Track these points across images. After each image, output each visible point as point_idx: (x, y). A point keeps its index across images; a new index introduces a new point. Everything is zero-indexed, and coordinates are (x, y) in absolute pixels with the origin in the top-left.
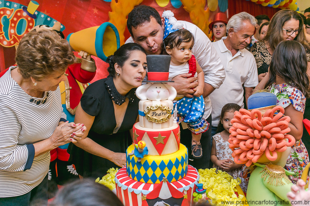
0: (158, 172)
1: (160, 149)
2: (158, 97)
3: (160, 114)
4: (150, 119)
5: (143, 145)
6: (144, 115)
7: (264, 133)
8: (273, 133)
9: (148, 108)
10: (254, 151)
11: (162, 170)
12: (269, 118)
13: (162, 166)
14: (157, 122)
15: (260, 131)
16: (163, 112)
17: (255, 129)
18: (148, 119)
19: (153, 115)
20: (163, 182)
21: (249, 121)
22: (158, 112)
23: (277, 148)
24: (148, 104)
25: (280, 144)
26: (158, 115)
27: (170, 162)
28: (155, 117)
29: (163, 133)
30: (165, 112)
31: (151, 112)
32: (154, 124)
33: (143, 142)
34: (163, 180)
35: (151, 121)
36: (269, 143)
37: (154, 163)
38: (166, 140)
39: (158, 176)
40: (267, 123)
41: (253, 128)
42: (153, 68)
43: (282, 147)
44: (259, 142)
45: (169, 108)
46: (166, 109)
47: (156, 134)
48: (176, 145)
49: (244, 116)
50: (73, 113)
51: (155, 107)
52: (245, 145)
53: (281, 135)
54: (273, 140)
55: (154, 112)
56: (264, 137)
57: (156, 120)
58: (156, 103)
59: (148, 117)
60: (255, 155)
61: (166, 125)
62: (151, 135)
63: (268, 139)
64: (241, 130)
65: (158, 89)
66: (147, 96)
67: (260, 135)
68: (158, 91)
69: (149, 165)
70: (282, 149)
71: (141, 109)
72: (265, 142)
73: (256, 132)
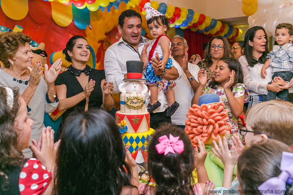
0: (134, 145)
1: (136, 128)
2: (135, 90)
3: (136, 102)
4: (129, 106)
5: (124, 123)
6: (125, 103)
7: (211, 120)
8: (216, 121)
9: (128, 98)
10: (203, 134)
11: (137, 143)
12: (214, 110)
13: (138, 140)
14: (134, 108)
15: (207, 120)
16: (139, 101)
17: (204, 118)
18: (127, 106)
19: (131, 103)
20: (138, 150)
21: (199, 112)
22: (135, 101)
23: (219, 131)
24: (128, 95)
25: (222, 128)
26: (135, 103)
27: (143, 137)
28: (132, 105)
29: (138, 116)
30: (140, 101)
31: (130, 101)
32: (132, 109)
33: (125, 121)
34: (138, 149)
35: (129, 107)
36: (214, 128)
37: (131, 137)
38: (140, 122)
39: (134, 147)
40: (212, 113)
41: (202, 117)
42: (131, 70)
43: (223, 130)
44: (207, 128)
45: (142, 98)
46: (140, 99)
47: (133, 117)
48: (147, 126)
49: (196, 109)
50: (54, 119)
51: (132, 98)
52: (196, 130)
53: (222, 122)
54: (217, 125)
55: (132, 101)
56: (210, 124)
57: (133, 107)
58: (134, 95)
59: (128, 105)
60: (204, 137)
61: (140, 111)
62: (130, 118)
63: (214, 125)
64: (194, 119)
65: (135, 85)
66: (127, 90)
67: (207, 123)
68: (135, 86)
69: (128, 139)
70: (223, 132)
71: (122, 100)
72: (211, 127)
73: (205, 120)
